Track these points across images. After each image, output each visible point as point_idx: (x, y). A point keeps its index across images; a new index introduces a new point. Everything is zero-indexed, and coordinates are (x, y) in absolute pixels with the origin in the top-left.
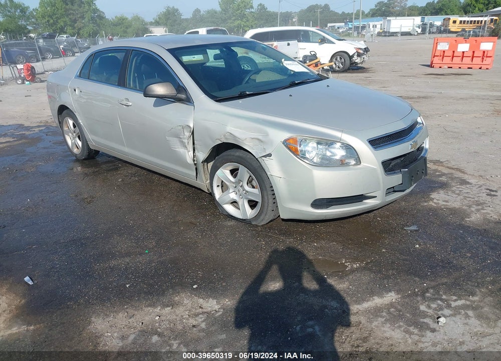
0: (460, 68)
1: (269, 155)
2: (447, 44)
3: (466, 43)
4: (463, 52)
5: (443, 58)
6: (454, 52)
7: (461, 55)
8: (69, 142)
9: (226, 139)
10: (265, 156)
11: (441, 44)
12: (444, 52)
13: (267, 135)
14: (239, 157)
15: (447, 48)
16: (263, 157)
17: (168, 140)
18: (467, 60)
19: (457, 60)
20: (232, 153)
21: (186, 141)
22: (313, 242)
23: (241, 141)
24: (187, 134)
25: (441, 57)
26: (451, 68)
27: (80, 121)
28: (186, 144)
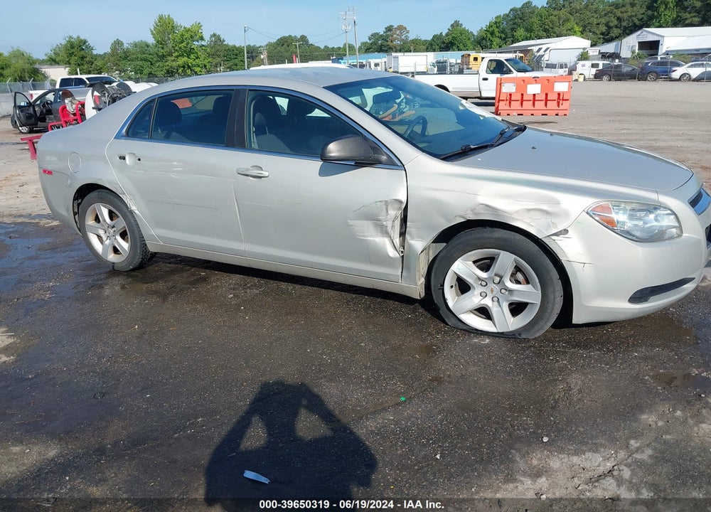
0: (532, 115)
1: (566, 231)
2: (513, 84)
3: (536, 83)
4: (534, 95)
5: (510, 103)
6: (522, 95)
7: (531, 98)
8: (98, 247)
9: (475, 214)
10: (555, 234)
11: (506, 85)
12: (510, 95)
13: (558, 203)
14: (499, 239)
15: (514, 90)
16: (552, 235)
17: (351, 226)
18: (540, 105)
19: (528, 105)
20: (486, 235)
21: (389, 224)
22: (632, 351)
23: (508, 215)
24: (395, 213)
25: (508, 102)
26: (522, 115)
27: (133, 208)
28: (389, 228)
